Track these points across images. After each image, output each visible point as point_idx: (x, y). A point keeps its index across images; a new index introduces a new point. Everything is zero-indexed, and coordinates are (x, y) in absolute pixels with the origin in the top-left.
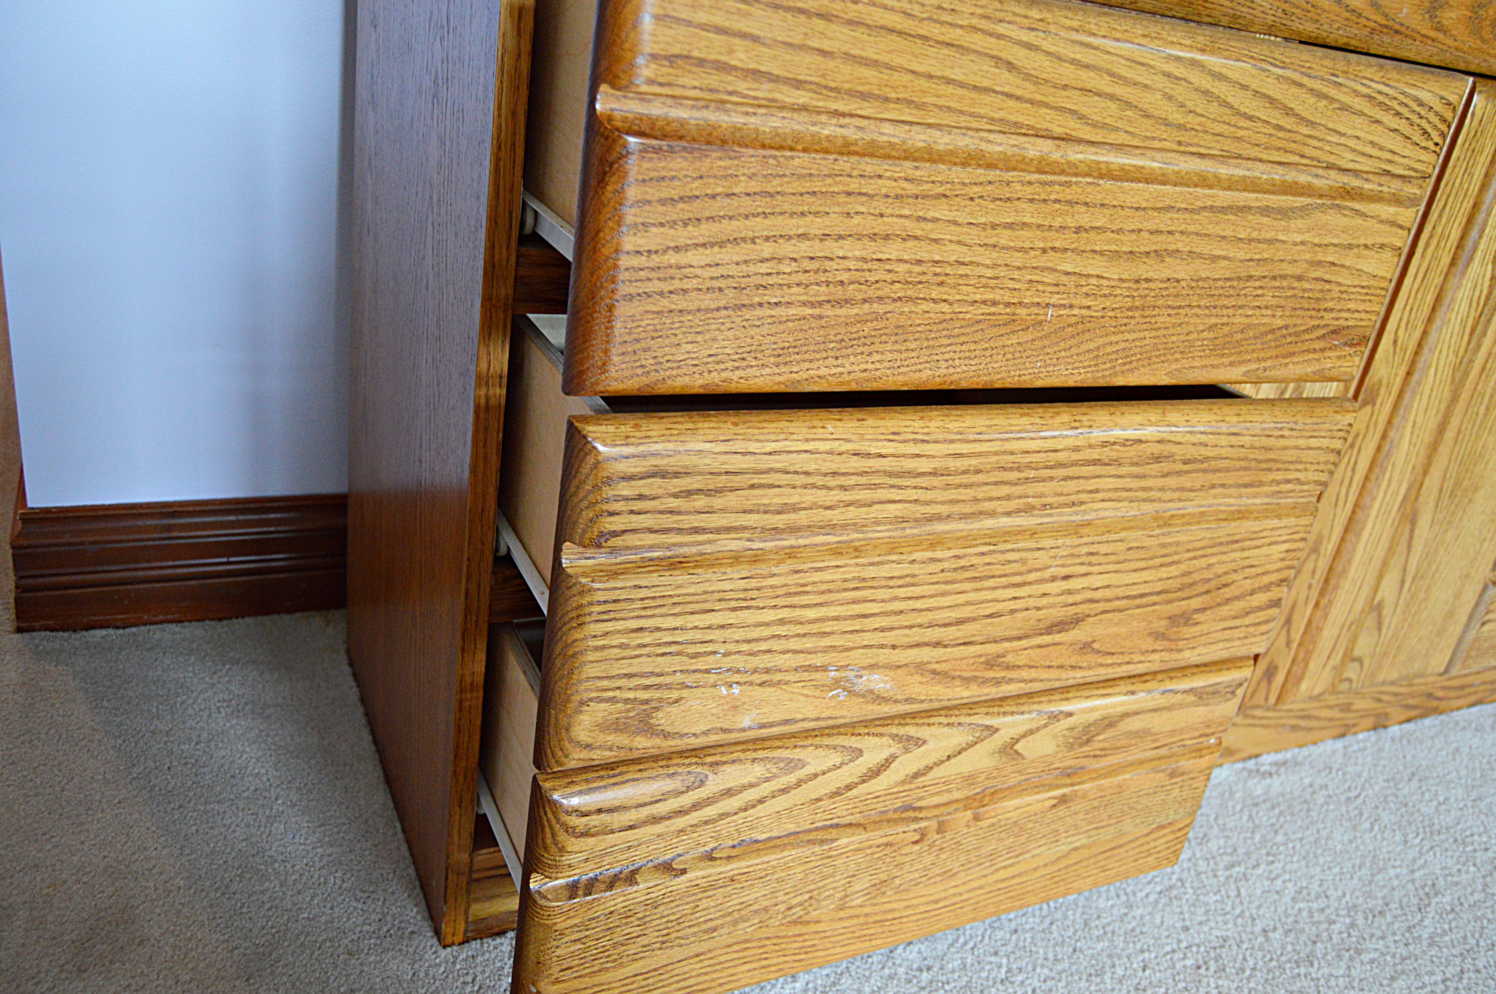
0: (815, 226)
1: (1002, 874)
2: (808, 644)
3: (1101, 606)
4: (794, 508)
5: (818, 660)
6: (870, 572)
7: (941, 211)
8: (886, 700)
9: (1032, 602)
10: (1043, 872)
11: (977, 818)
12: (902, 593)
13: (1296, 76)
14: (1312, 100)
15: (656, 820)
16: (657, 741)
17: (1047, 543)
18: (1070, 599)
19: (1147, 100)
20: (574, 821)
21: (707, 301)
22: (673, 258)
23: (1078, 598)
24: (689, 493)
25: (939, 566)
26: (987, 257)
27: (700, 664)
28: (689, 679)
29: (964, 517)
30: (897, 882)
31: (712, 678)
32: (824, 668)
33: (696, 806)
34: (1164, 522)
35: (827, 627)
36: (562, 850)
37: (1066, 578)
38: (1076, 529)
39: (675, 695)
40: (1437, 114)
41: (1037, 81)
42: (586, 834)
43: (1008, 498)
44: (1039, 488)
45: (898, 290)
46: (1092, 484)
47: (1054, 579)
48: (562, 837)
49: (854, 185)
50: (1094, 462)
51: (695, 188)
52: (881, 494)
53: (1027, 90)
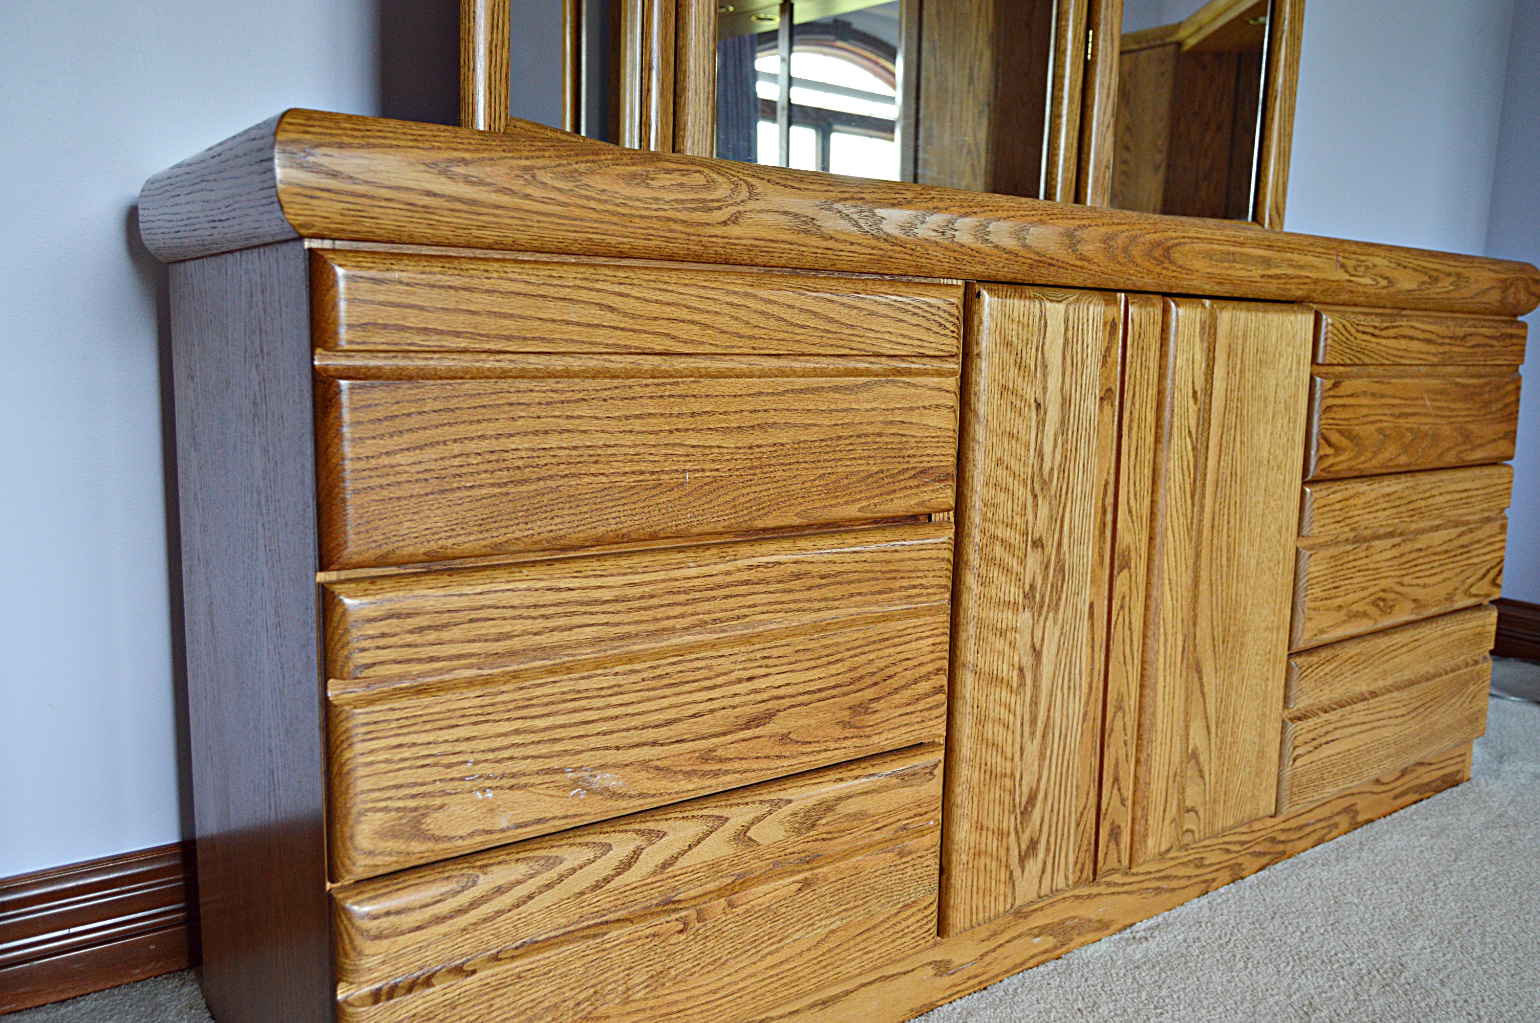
0: (491, 429)
1: (770, 961)
2: (544, 749)
3: (787, 702)
4: (509, 636)
5: (555, 763)
6: (583, 685)
7: (583, 410)
8: (622, 796)
9: (726, 702)
10: (807, 956)
11: (731, 905)
12: (614, 700)
13: (828, 296)
14: (846, 311)
15: (439, 920)
16: (430, 845)
17: (726, 651)
18: (759, 697)
19: (719, 322)
20: (367, 924)
21: (417, 489)
22: (386, 461)
23: (765, 696)
24: (421, 630)
25: (639, 677)
26: (628, 440)
27: (455, 773)
28: (449, 787)
29: (650, 634)
30: (673, 972)
31: (468, 785)
32: (561, 771)
33: (473, 905)
34: (821, 628)
35: (558, 734)
36: (360, 954)
37: (750, 679)
38: (748, 640)
39: (438, 802)
40: (945, 311)
41: (633, 316)
42: (379, 937)
43: (682, 616)
44: (706, 606)
45: (564, 470)
46: (749, 600)
47: (739, 681)
48: (359, 941)
49: (513, 398)
50: (747, 583)
51: (394, 410)
52: (576, 620)
53: (629, 323)
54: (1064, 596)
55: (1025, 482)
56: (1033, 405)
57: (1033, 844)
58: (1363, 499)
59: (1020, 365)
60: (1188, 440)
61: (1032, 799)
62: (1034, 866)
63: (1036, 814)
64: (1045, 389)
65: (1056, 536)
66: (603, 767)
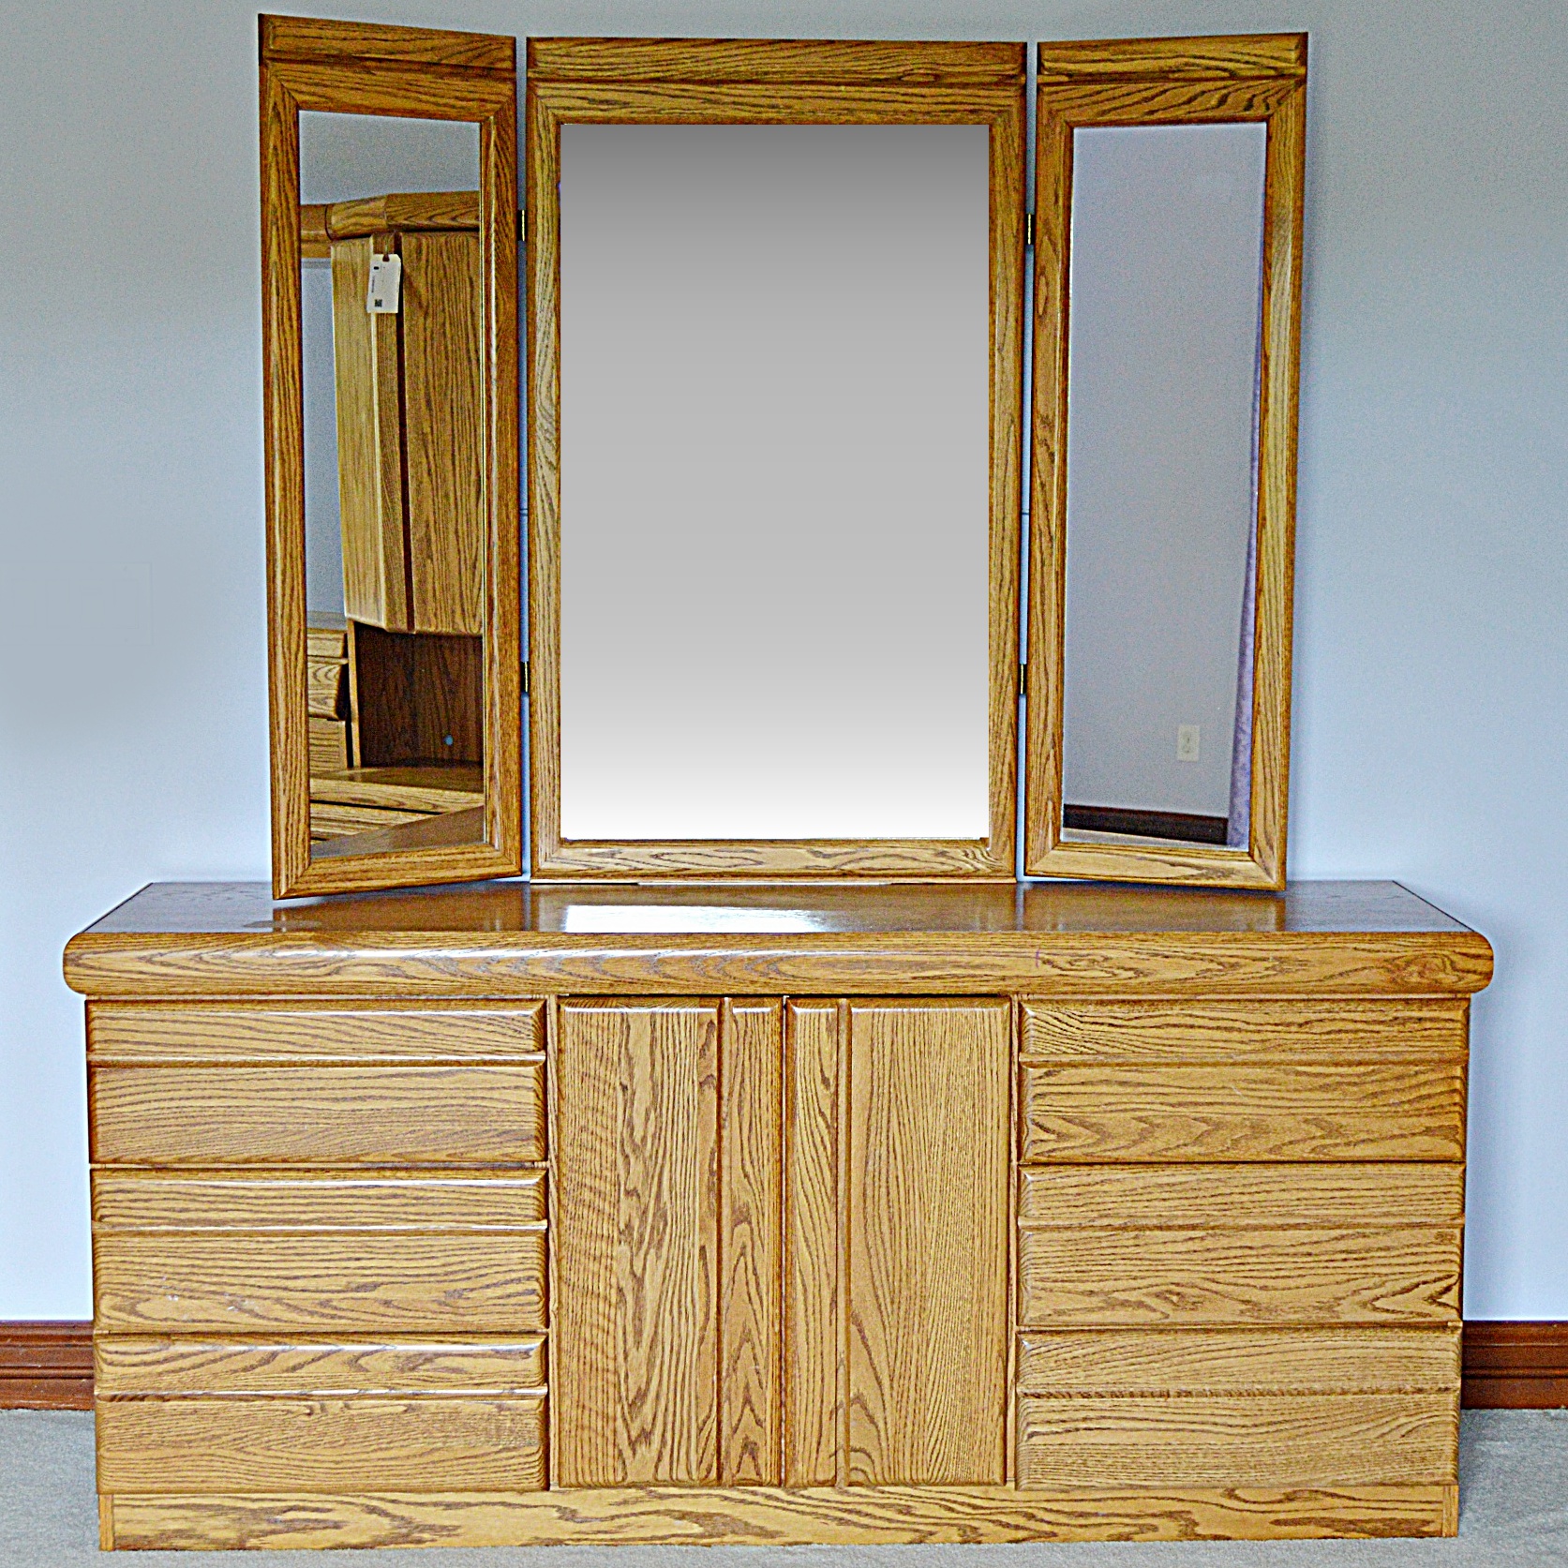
4: (188, 1211)
5: (218, 1289)
9: (341, 1271)
11: (347, 1407)
12: (256, 1257)
17: (342, 1238)
18: (365, 1272)
23: (371, 1272)
24: (137, 1200)
27: (156, 1282)
28: (151, 1290)
31: (163, 1291)
32: (222, 1294)
37: (355, 1259)
39: (146, 1297)
54: (667, 1238)
55: (613, 1146)
56: (619, 1088)
57: (646, 1435)
58: (1119, 1187)
59: (601, 1057)
60: (820, 1119)
61: (642, 1395)
62: (647, 1453)
63: (648, 1409)
64: (631, 1076)
65: (654, 1189)
66: (249, 1297)
